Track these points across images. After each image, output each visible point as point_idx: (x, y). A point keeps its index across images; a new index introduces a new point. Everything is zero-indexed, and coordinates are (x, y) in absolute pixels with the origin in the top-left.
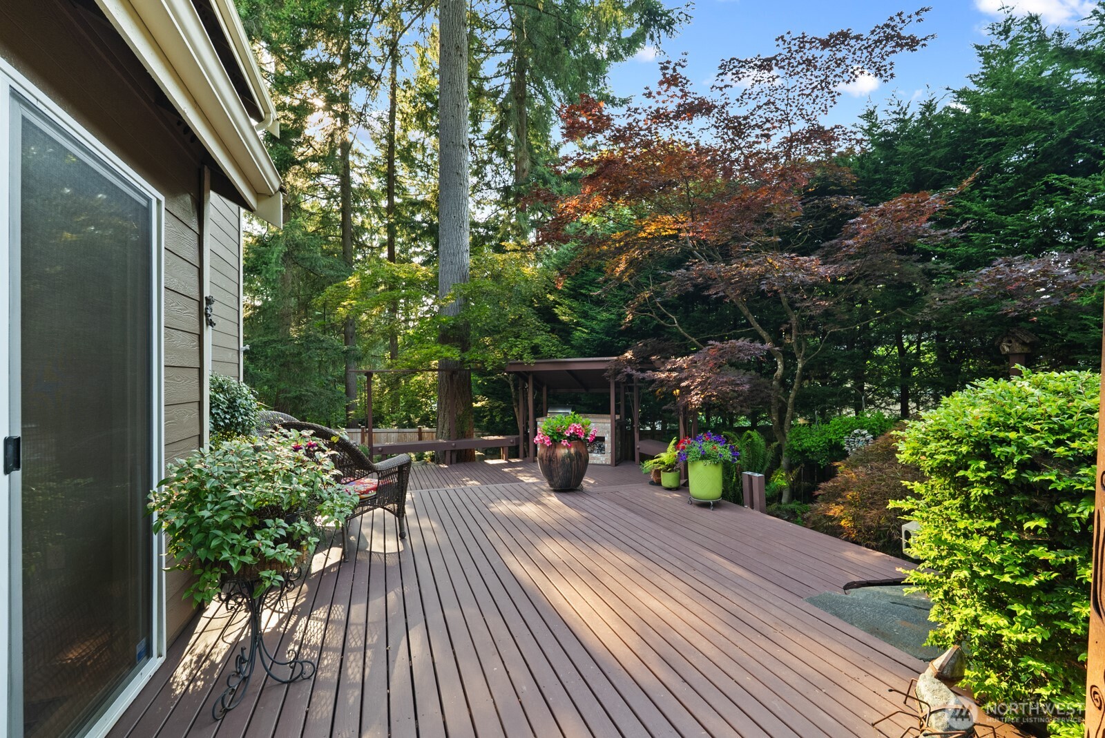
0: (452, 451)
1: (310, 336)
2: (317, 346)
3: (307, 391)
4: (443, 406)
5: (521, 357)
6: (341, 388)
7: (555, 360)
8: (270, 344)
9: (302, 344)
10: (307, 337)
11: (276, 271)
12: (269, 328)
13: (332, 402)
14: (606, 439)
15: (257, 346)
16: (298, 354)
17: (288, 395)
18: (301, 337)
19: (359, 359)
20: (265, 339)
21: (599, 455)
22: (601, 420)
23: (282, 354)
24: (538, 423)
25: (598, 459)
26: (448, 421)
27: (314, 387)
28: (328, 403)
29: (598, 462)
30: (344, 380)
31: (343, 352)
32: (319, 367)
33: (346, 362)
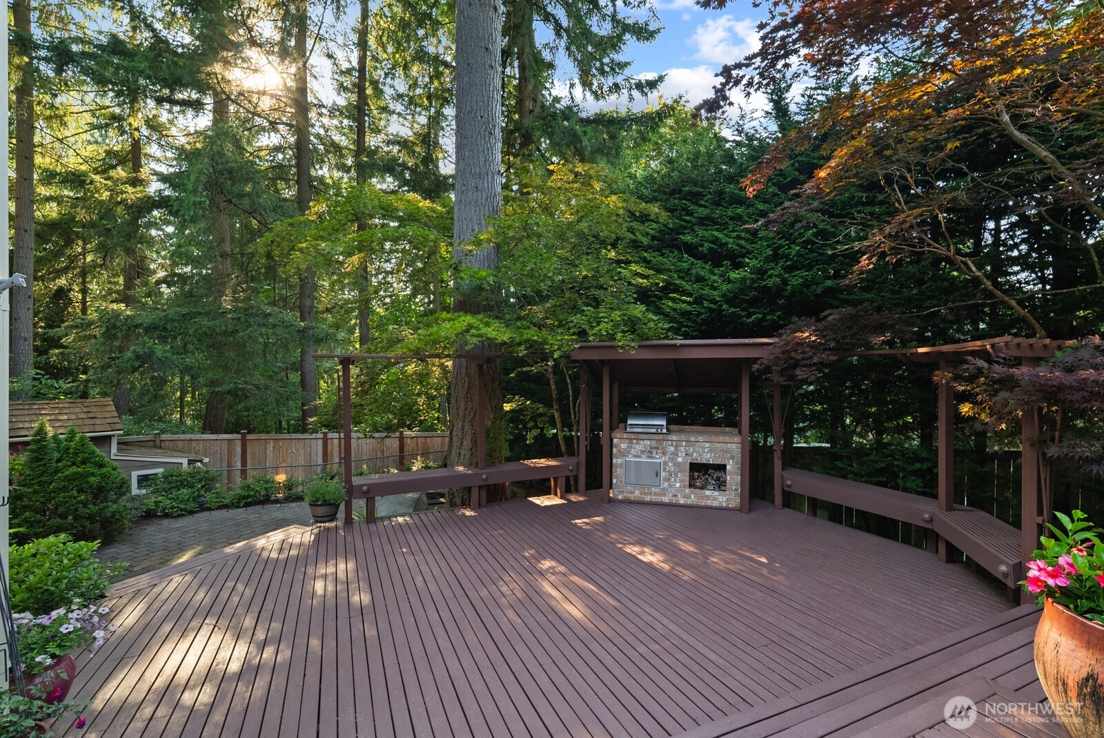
0: (480, 487)
1: (251, 307)
2: (261, 321)
3: (246, 383)
4: (461, 413)
5: (612, 337)
6: (295, 377)
7: (666, 342)
8: (191, 318)
9: (239, 319)
10: (246, 310)
11: (194, 203)
12: (192, 296)
13: (282, 401)
14: (728, 467)
15: (172, 320)
16: (232, 332)
17: (217, 389)
18: (236, 310)
19: (319, 341)
20: (185, 310)
21: (716, 493)
22: (721, 439)
23: (210, 333)
24: (615, 441)
25: (715, 499)
26: (469, 436)
27: (258, 378)
28: (277, 401)
29: (715, 504)
30: (299, 366)
31: (299, 331)
32: (264, 351)
33: (302, 344)
